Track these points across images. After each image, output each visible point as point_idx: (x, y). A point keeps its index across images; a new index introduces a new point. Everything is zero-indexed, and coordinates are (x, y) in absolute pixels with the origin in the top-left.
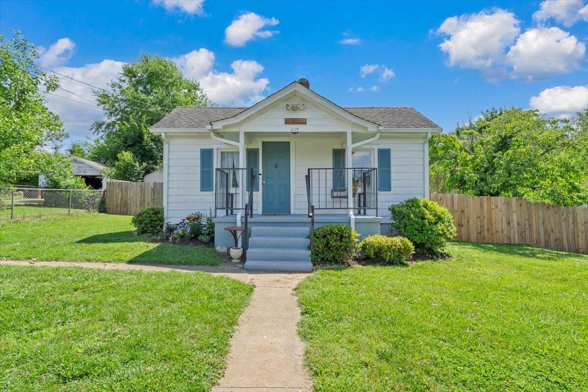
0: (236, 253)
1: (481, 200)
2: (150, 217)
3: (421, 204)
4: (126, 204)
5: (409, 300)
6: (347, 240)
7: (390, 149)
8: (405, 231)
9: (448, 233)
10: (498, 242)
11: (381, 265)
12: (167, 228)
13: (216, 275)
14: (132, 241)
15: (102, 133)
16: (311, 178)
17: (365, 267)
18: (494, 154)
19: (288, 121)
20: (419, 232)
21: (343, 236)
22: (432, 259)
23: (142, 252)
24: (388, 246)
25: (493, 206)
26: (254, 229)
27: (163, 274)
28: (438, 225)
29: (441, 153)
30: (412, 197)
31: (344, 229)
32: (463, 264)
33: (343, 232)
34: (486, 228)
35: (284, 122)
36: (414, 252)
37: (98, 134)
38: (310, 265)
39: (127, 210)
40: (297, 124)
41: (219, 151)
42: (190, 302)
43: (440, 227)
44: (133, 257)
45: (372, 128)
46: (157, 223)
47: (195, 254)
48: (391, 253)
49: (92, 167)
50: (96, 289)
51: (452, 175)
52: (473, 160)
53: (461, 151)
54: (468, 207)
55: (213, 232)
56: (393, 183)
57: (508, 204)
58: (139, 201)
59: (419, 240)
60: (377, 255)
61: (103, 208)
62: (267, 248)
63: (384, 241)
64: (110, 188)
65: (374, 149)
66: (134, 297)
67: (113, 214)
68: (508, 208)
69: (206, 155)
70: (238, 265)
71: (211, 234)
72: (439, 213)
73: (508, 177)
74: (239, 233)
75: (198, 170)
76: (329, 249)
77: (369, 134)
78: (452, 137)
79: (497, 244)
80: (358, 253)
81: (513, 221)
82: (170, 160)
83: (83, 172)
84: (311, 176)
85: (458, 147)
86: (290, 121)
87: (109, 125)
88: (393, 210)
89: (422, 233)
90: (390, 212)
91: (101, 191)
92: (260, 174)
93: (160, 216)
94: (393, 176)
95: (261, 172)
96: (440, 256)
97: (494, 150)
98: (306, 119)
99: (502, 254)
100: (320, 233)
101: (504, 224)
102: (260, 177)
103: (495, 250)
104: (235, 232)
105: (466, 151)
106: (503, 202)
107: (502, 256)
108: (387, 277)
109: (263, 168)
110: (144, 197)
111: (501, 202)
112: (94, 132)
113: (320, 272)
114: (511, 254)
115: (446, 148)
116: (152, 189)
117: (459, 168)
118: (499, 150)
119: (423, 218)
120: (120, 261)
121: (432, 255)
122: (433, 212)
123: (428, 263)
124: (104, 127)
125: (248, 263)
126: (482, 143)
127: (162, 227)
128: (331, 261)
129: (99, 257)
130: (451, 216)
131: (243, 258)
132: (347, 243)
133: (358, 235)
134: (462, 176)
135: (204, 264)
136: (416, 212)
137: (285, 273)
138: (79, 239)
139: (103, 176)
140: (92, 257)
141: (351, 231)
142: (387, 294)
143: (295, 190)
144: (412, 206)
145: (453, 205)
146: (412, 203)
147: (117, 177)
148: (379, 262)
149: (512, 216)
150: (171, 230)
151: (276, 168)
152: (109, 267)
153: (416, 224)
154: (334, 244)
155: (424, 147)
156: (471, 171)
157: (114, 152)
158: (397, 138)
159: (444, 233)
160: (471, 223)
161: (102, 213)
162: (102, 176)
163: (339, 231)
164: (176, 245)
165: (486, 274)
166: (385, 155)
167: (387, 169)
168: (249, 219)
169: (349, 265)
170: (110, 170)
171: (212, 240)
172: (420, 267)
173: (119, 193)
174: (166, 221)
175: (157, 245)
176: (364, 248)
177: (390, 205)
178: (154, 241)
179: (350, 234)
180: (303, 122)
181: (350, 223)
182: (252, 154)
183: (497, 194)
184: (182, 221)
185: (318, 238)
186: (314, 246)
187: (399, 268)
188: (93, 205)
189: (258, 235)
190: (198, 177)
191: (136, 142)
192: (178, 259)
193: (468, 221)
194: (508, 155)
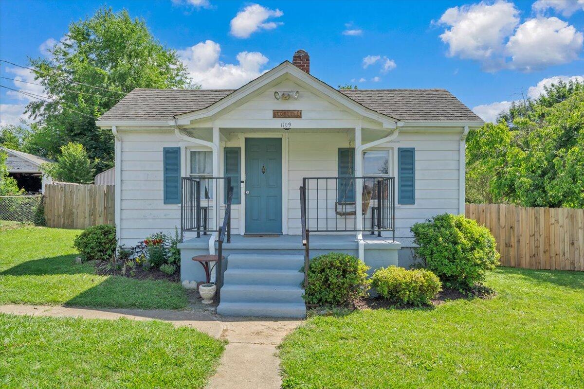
0: (207, 291)
1: (537, 213)
2: (98, 238)
3: (453, 224)
4: (71, 214)
5: (425, 365)
6: (352, 275)
7: (414, 148)
8: (431, 260)
9: (488, 262)
10: (558, 268)
11: (397, 308)
12: (121, 253)
13: (178, 324)
14: (74, 273)
15: (40, 118)
16: (307, 191)
17: (375, 312)
18: (555, 152)
19: (277, 114)
20: (450, 261)
21: (346, 270)
22: (466, 297)
23: (86, 288)
24: (406, 283)
25: (552, 221)
26: (232, 258)
27: (108, 324)
28: (475, 252)
29: (485, 149)
30: (441, 213)
31: (349, 262)
32: (506, 304)
33: (346, 265)
34: (542, 249)
35: (271, 114)
36: (442, 290)
37: (35, 118)
38: (303, 309)
39: (72, 222)
40: (289, 117)
41: (188, 150)
42: (137, 370)
43: (477, 254)
44: (72, 296)
45: (388, 124)
46: (107, 246)
47: (154, 292)
48: (410, 291)
49: (27, 162)
50: (17, 351)
51: (500, 178)
52: (527, 159)
53: (512, 146)
54: (518, 221)
55: (179, 260)
56: (418, 194)
57: (572, 217)
58: (87, 209)
59: (450, 272)
60: (392, 294)
61: (41, 220)
62: (247, 284)
63: (402, 276)
64: (49, 193)
65: (392, 148)
66: (66, 363)
67: (54, 227)
68: (572, 221)
69: (171, 156)
70: (210, 308)
71: (176, 263)
72: (476, 236)
73: (572, 184)
74: (212, 264)
75: (161, 176)
76: (329, 287)
77: (385, 131)
78: (499, 128)
79: (556, 271)
80: (367, 292)
81: (578, 240)
82: (124, 163)
83: (16, 168)
84: (307, 188)
85: (508, 141)
86: (279, 114)
87: (49, 106)
88: (416, 231)
89: (453, 262)
90: (413, 234)
91: (37, 197)
92: (243, 182)
93: (110, 236)
94: (418, 185)
95: (243, 178)
96: (477, 293)
97: (555, 147)
98: (301, 111)
99: (561, 287)
100: (317, 266)
101: (566, 243)
102: (243, 185)
103: (553, 281)
104: (206, 263)
105: (518, 145)
106: (566, 215)
107: (561, 291)
108: (403, 327)
109: (246, 173)
110: (95, 205)
111: (563, 215)
112: (30, 116)
113: (315, 318)
114: (573, 288)
115: (491, 143)
116: (105, 194)
117: (508, 170)
118: (561, 146)
119: (455, 243)
120: (55, 302)
121: (466, 290)
122: (469, 235)
123: (459, 303)
124: (42, 108)
125: (222, 306)
126: (540, 136)
127: (114, 250)
128: (331, 303)
129: (28, 298)
130: (493, 239)
131: (216, 298)
132: (352, 279)
133: (366, 268)
134: (512, 180)
135: (164, 307)
136: (445, 234)
137: (269, 321)
138: (5, 268)
139: (43, 173)
140: (18, 297)
141: (357, 264)
142: (399, 354)
143: (288, 202)
144: (442, 226)
145: (499, 219)
146: (442, 222)
147: (60, 177)
148: (394, 303)
149: (577, 232)
150: (125, 256)
151: (264, 173)
152: (40, 312)
153: (446, 250)
154: (334, 281)
155: (459, 145)
156: (524, 172)
157: (56, 143)
158: (424, 133)
159: (484, 263)
160: (522, 243)
161: (40, 226)
162: (41, 173)
163: (341, 264)
164: (131, 278)
165: (534, 320)
166: (407, 157)
167: (410, 175)
168: (225, 245)
169: (355, 308)
170: (52, 165)
171: (178, 271)
172: (448, 310)
173: (61, 199)
174: (119, 244)
175: (106, 278)
176: (375, 284)
177: (412, 223)
178: (102, 272)
179: (356, 267)
180: (297, 115)
181: (357, 250)
182: (231, 155)
183: (558, 205)
184: (139, 244)
185: (314, 272)
186: (309, 283)
187: (420, 312)
188: (27, 215)
189: (237, 267)
190: (161, 185)
191: (85, 130)
192: (131, 300)
193: (519, 241)
194: (573, 153)
